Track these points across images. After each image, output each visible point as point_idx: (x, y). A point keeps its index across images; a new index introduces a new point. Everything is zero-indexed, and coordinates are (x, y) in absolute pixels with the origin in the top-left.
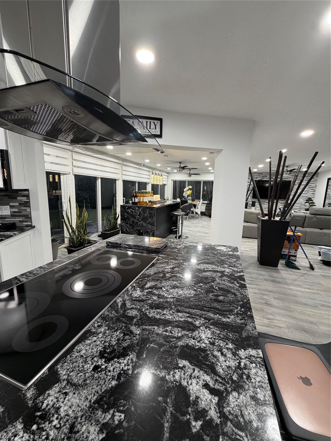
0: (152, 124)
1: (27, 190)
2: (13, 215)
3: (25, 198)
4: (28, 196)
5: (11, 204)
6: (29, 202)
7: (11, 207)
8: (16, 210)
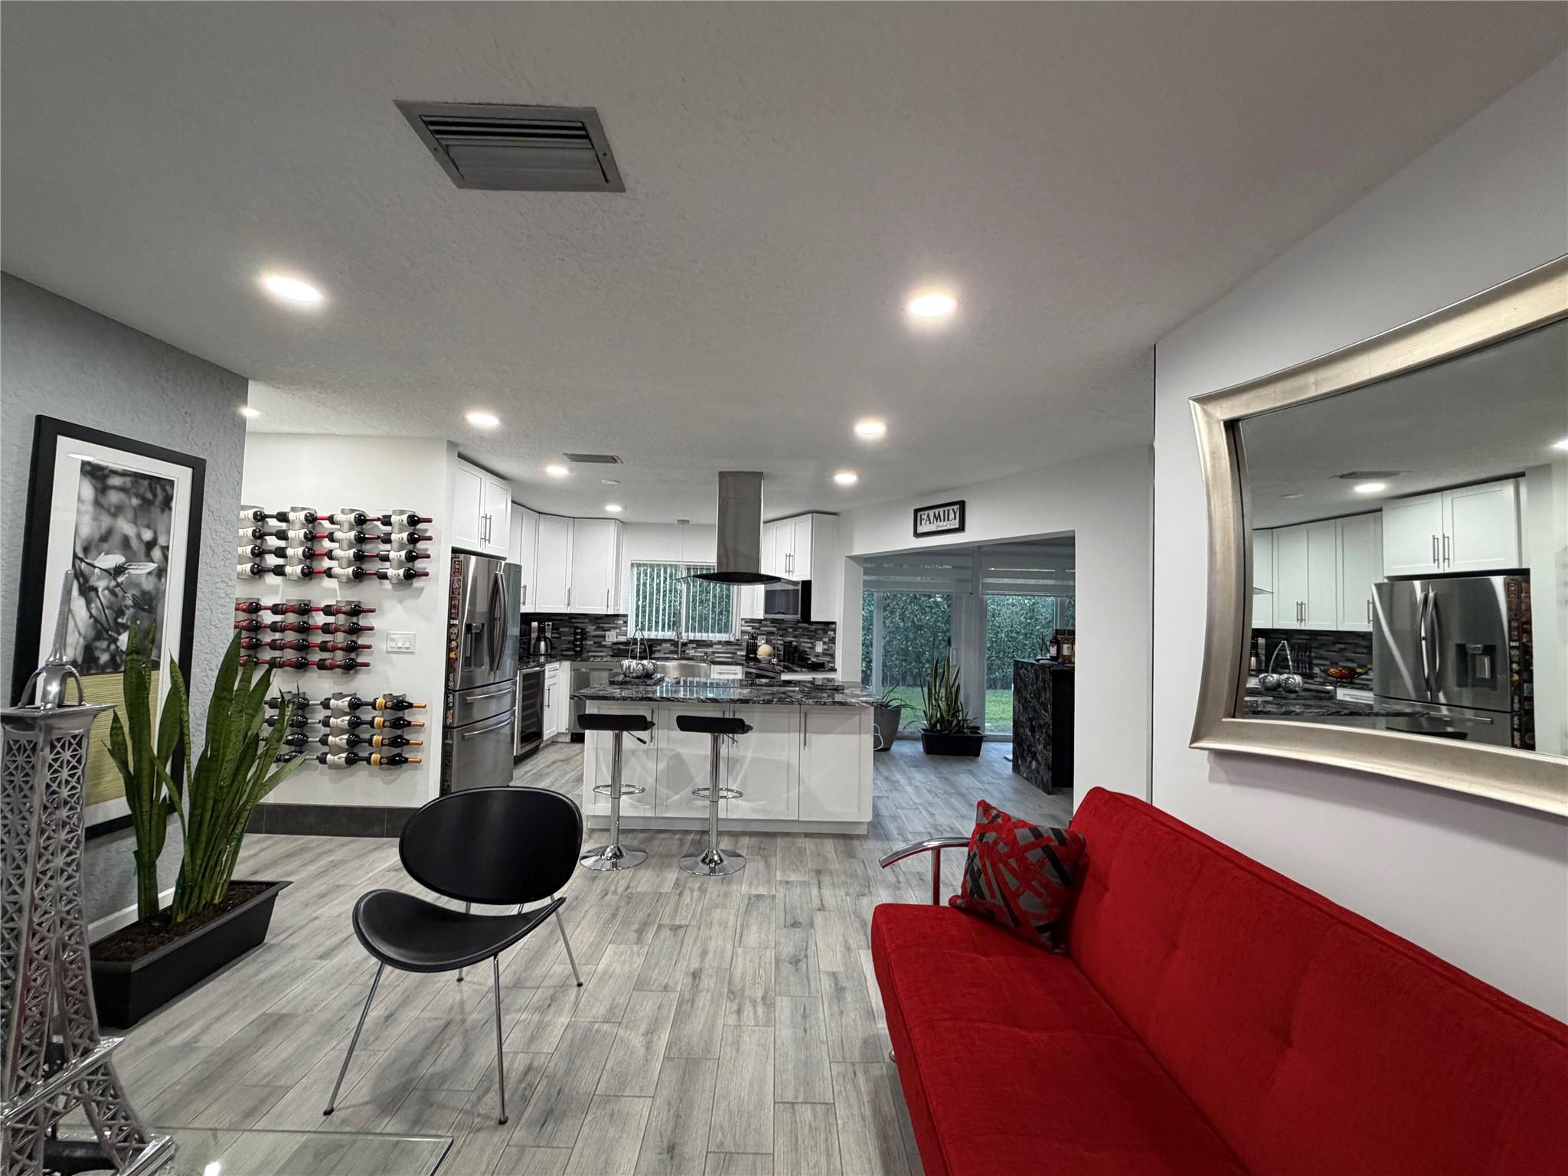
0: (951, 511)
1: (834, 623)
2: (824, 654)
3: (832, 633)
4: (834, 630)
5: (824, 640)
6: (834, 638)
7: (824, 643)
8: (826, 647)
